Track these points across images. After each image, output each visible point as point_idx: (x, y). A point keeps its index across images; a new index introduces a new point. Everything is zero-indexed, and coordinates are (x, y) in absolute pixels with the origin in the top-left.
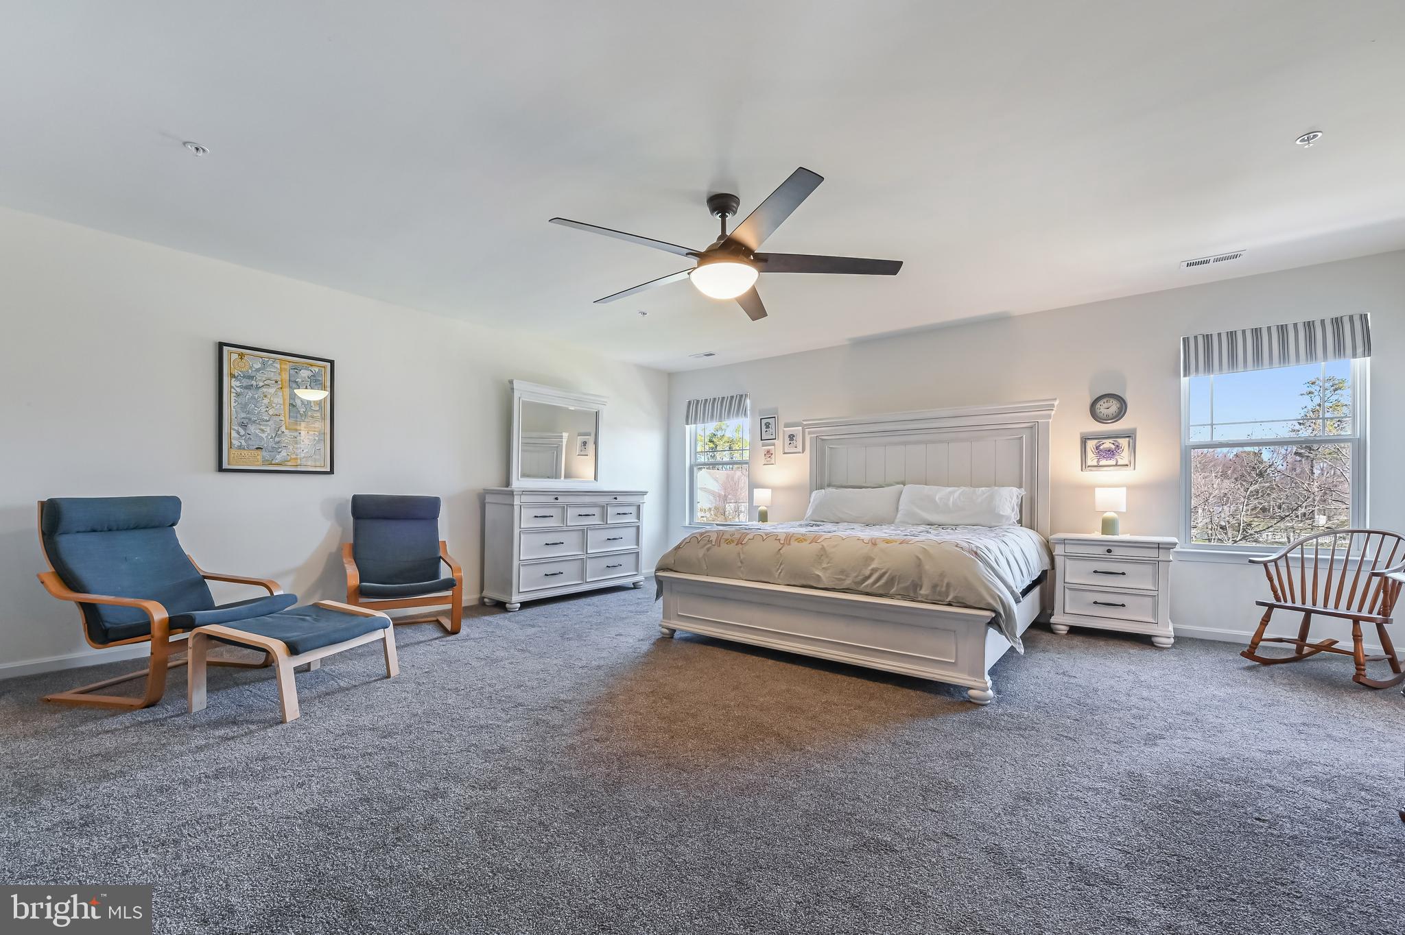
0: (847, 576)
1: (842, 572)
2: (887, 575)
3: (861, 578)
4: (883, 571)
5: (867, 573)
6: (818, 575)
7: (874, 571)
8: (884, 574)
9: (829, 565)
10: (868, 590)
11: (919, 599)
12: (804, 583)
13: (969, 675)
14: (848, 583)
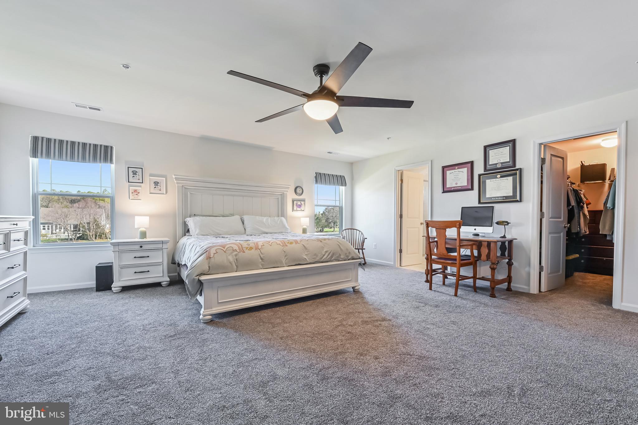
0: (317, 256)
1: (315, 255)
2: (331, 253)
3: (322, 256)
4: (330, 251)
5: (324, 253)
6: (305, 258)
7: (326, 252)
8: (330, 252)
9: (308, 253)
10: (325, 260)
11: (341, 260)
12: (297, 263)
13: (355, 282)
14: (318, 259)
